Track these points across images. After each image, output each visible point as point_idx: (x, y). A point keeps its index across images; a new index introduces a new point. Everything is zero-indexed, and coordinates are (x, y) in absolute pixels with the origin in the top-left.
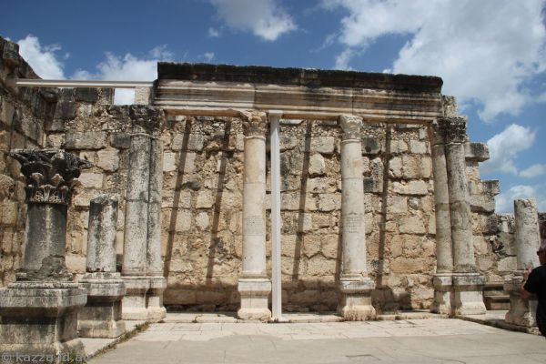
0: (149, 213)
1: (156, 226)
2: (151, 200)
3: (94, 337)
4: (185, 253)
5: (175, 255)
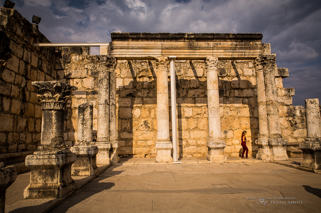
0: (110, 110)
1: (114, 116)
2: (111, 104)
4: (129, 129)
5: (124, 130)
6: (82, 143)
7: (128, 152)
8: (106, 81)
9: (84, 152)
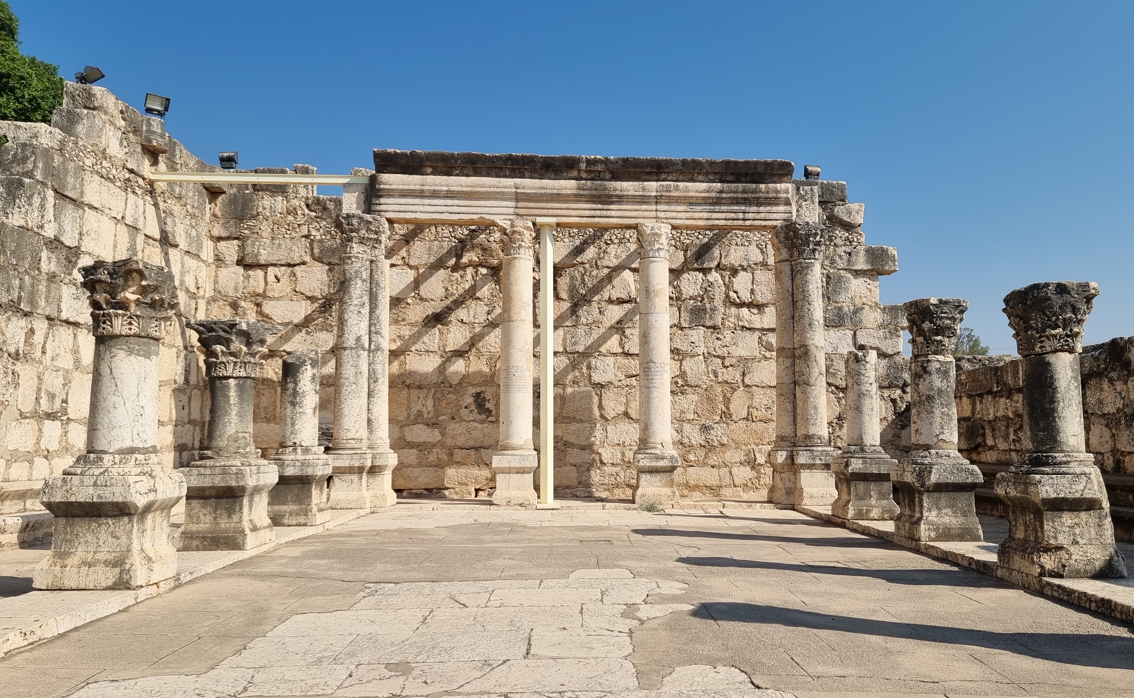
0: (369, 365)
1: (380, 381)
2: (373, 347)
3: (289, 526)
4: (430, 416)
5: (415, 419)
6: (291, 449)
7: (426, 480)
8: (358, 286)
9: (296, 471)
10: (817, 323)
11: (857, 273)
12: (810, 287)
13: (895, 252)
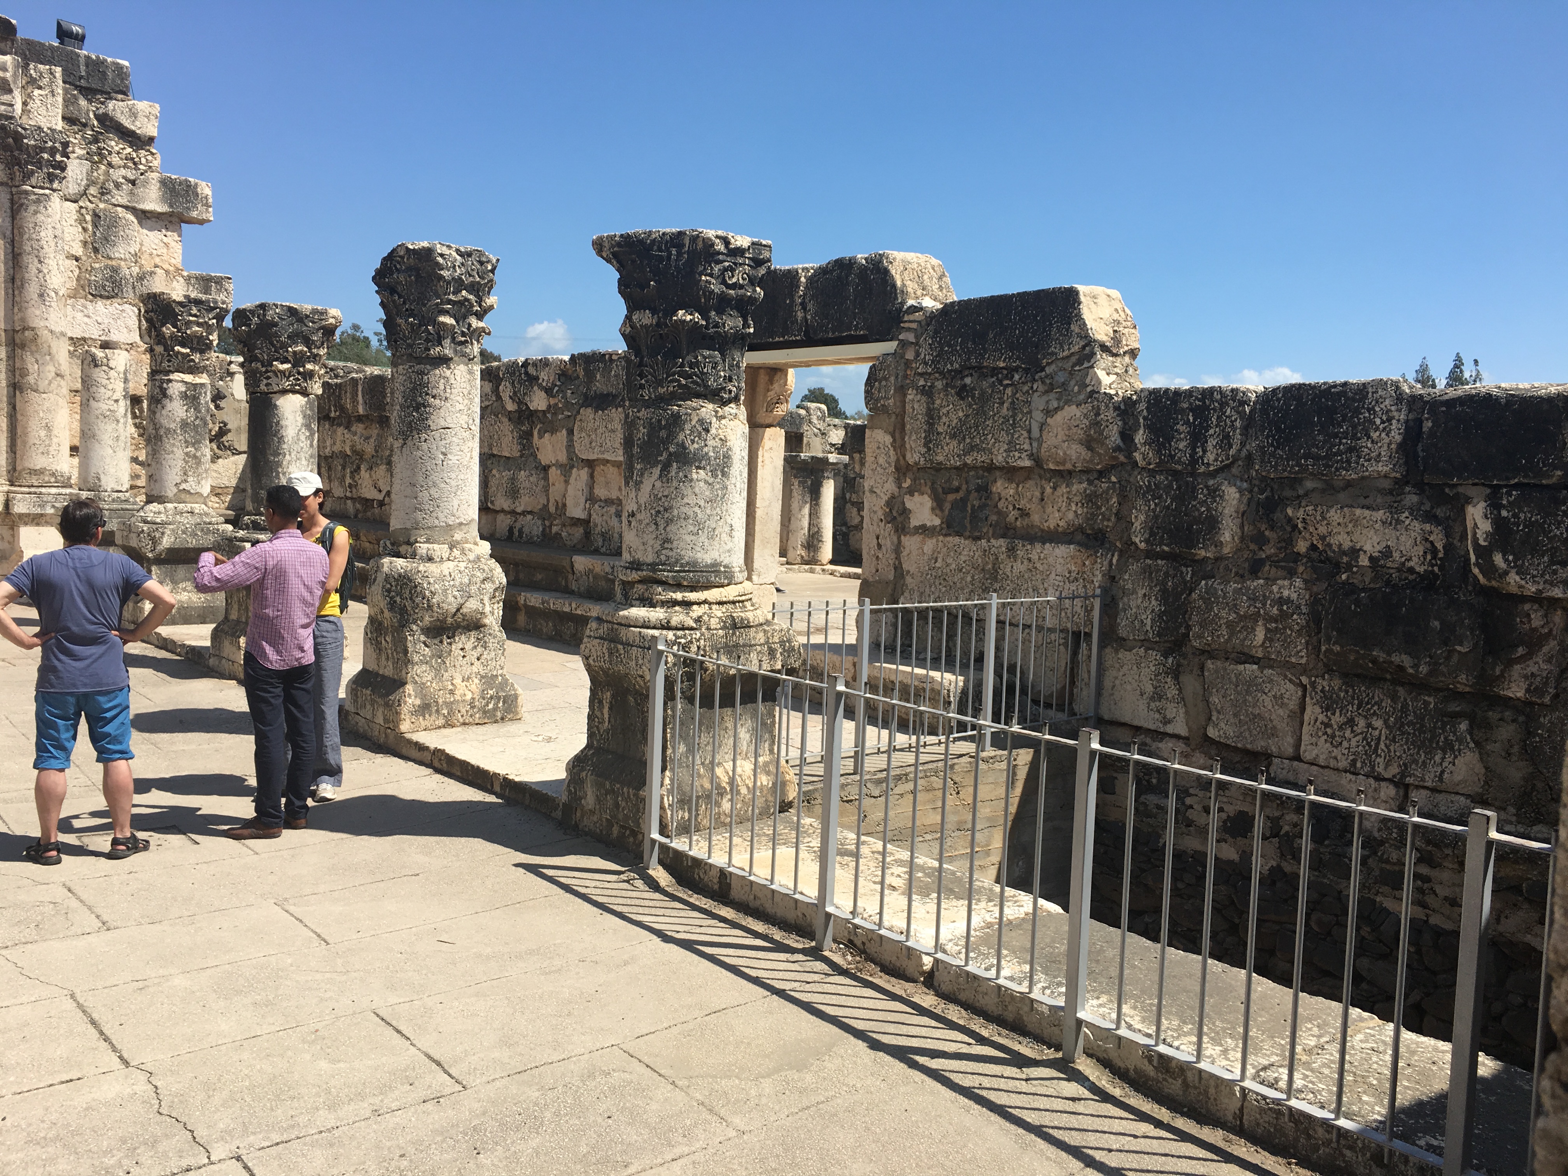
10: (53, 294)
11: (145, 217)
12: (43, 234)
13: (208, 191)
